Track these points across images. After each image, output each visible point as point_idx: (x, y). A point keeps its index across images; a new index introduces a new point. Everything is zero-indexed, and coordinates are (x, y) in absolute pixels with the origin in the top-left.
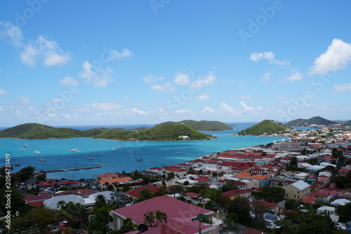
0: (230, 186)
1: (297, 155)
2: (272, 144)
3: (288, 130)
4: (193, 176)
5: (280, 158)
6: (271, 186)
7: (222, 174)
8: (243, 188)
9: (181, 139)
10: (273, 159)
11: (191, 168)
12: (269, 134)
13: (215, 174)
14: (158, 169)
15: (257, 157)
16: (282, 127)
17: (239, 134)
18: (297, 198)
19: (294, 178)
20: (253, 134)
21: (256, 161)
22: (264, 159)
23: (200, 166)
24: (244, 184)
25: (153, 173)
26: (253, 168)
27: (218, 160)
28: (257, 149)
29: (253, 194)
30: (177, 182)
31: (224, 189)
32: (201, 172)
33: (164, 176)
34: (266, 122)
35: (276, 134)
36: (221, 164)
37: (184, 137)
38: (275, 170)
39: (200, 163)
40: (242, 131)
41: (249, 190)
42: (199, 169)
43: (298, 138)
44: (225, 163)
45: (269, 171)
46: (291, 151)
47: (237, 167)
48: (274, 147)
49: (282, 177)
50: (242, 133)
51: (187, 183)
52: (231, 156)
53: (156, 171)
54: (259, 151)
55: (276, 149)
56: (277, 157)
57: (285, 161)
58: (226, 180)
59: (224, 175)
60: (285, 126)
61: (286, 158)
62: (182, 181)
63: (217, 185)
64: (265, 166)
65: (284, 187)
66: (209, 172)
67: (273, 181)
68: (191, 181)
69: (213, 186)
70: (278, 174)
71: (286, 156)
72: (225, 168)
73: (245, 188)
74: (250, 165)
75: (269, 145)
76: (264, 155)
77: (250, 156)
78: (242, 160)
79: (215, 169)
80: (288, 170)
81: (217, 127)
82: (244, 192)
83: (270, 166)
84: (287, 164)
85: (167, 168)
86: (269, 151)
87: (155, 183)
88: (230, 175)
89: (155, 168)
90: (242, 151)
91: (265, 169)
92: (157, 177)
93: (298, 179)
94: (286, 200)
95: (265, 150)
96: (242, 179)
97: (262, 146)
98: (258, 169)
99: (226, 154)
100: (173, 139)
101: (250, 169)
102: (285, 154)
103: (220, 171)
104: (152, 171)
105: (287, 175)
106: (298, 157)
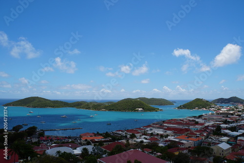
0: (173, 145)
1: (220, 124)
2: (202, 116)
3: (213, 106)
4: (146, 137)
5: (208, 126)
6: (202, 146)
7: (167, 136)
8: (182, 147)
9: (138, 111)
10: (203, 126)
11: (145, 131)
12: (199, 108)
13: (162, 136)
14: (122, 131)
15: (192, 125)
16: (208, 103)
17: (178, 108)
18: (221, 155)
19: (219, 141)
20: (188, 108)
21: (191, 127)
22: (197, 126)
23: (151, 130)
24: (183, 143)
25: (118, 134)
26: (189, 132)
27: (164, 126)
28: (191, 119)
29: (189, 151)
30: (135, 141)
31: (169, 147)
32: (152, 134)
33: (126, 136)
34: (198, 100)
35: (204, 109)
36: (166, 129)
37: (140, 109)
38: (205, 134)
39: (151, 128)
40: (181, 106)
41: (187, 148)
42: (150, 132)
43: (221, 112)
44: (169, 129)
45: (200, 135)
46: (216, 121)
47: (177, 132)
48: (203, 118)
49: (210, 140)
50: (180, 108)
51: (142, 142)
52: (173, 124)
53: (120, 132)
54: (193, 121)
55: (205, 119)
56: (206, 125)
57: (212, 128)
58: (170, 141)
59: (169, 137)
60: (211, 103)
61: (213, 126)
62: (139, 140)
63: (163, 144)
64: (197, 131)
65: (212, 147)
66: (158, 134)
67: (203, 142)
68: (145, 141)
69: (161, 145)
70: (207, 137)
71: (212, 125)
72: (169, 132)
73: (184, 147)
74: (187, 130)
75: (200, 117)
76: (197, 123)
77: (187, 124)
78: (181, 127)
79: (162, 133)
80: (214, 135)
81: (163, 102)
82: (183, 149)
83: (201, 131)
84: (213, 131)
85: (128, 131)
86: (200, 121)
87: (120, 141)
88: (173, 137)
89: (120, 131)
90: (180, 120)
91: (198, 133)
92: (121, 137)
93: (222, 142)
94: (213, 156)
95: (197, 120)
96: (181, 140)
97: (195, 117)
98: (192, 133)
99: (170, 122)
100: (132, 110)
101: (186, 133)
102: (211, 123)
103: (165, 134)
104: (118, 132)
105: (214, 138)
106: (221, 125)
